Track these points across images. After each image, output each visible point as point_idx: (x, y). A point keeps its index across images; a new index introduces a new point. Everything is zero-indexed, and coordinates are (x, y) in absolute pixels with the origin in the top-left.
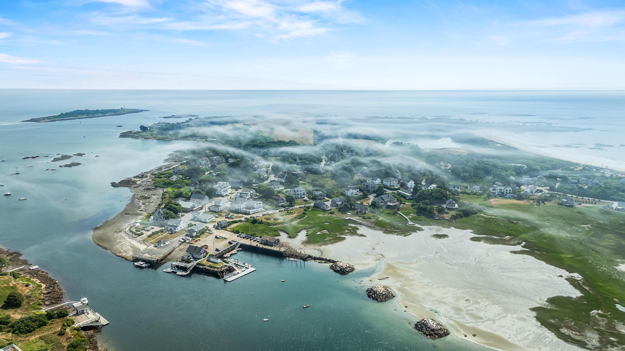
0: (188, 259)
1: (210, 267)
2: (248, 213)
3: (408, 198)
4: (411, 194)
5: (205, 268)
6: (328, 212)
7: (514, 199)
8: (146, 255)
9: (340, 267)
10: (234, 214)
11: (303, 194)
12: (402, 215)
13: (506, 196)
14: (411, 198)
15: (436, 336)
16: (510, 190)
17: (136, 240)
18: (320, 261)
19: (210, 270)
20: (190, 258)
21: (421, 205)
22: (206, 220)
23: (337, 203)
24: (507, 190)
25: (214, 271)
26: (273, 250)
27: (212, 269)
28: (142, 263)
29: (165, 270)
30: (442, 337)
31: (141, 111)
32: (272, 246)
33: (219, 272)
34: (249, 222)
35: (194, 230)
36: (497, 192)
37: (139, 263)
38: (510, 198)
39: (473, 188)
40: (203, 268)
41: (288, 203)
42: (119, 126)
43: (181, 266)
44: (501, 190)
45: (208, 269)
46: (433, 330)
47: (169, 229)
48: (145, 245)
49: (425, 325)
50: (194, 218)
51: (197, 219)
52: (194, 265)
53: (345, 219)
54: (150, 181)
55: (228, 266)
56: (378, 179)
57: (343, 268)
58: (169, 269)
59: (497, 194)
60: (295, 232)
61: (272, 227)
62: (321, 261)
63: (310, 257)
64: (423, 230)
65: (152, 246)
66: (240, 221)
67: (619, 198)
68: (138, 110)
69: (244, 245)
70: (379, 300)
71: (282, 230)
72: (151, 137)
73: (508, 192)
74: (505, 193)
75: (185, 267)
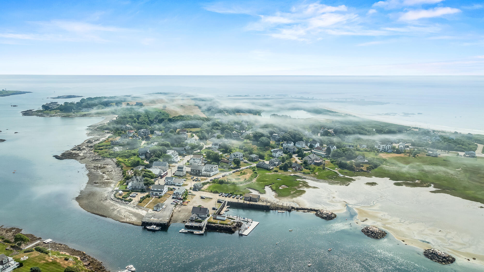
0: (196, 219)
1: (222, 224)
2: (208, 175)
3: (323, 157)
4: (324, 153)
5: (218, 226)
6: (272, 171)
7: (394, 153)
8: (152, 218)
9: (326, 214)
10: (198, 177)
11: (241, 158)
12: (330, 170)
13: (388, 151)
14: (326, 156)
15: (449, 262)
16: (390, 147)
17: (129, 206)
18: (303, 211)
19: (223, 227)
20: (198, 219)
21: (342, 161)
22: (180, 184)
23: (275, 163)
24: (388, 147)
25: (227, 227)
26: (260, 205)
27: (224, 226)
28: (155, 226)
29: (180, 231)
30: (453, 262)
31: (24, 93)
32: (256, 201)
33: (232, 228)
34: (217, 183)
35: (179, 193)
36: (381, 149)
37: (152, 226)
38: (391, 152)
39: (363, 146)
40: (215, 226)
41: (236, 166)
42: (14, 106)
43: (195, 226)
44: (383, 147)
45: (220, 227)
46: (444, 257)
47: (154, 194)
48: (142, 210)
49: (434, 254)
50: (167, 183)
51: (170, 183)
52: (206, 224)
53: (290, 176)
54: (92, 153)
55: (236, 222)
56: (292, 143)
57: (329, 215)
58: (183, 229)
59: (381, 150)
60: (261, 188)
61: (239, 185)
62: (305, 211)
63: (293, 208)
64: (354, 180)
65: (150, 211)
66: (208, 182)
67: (460, 149)
68: (21, 92)
69: (231, 202)
70: (379, 238)
71: (249, 188)
72: (56, 115)
73: (389, 148)
74: (387, 149)
75: (199, 227)
